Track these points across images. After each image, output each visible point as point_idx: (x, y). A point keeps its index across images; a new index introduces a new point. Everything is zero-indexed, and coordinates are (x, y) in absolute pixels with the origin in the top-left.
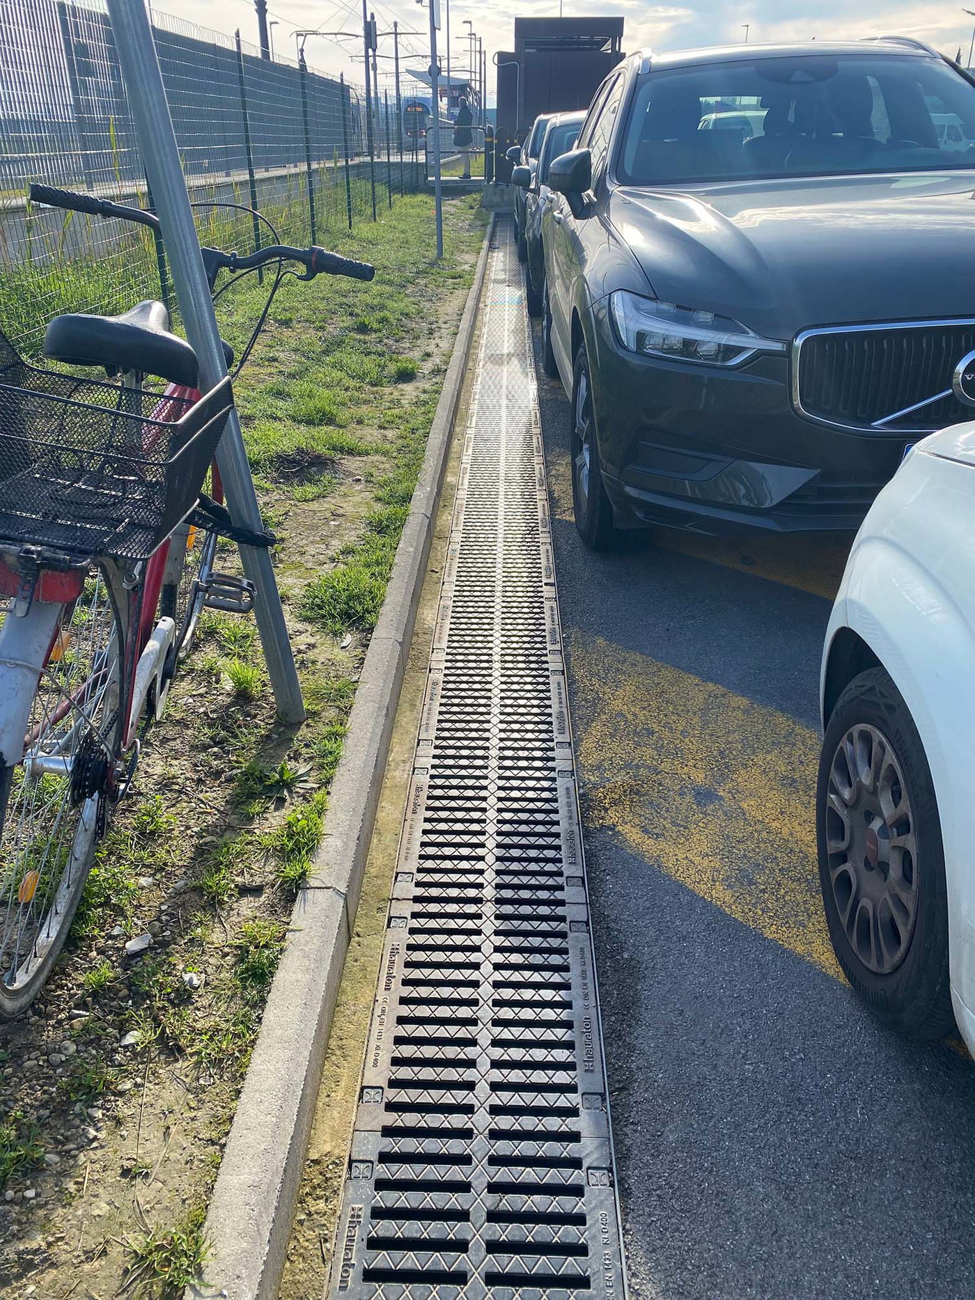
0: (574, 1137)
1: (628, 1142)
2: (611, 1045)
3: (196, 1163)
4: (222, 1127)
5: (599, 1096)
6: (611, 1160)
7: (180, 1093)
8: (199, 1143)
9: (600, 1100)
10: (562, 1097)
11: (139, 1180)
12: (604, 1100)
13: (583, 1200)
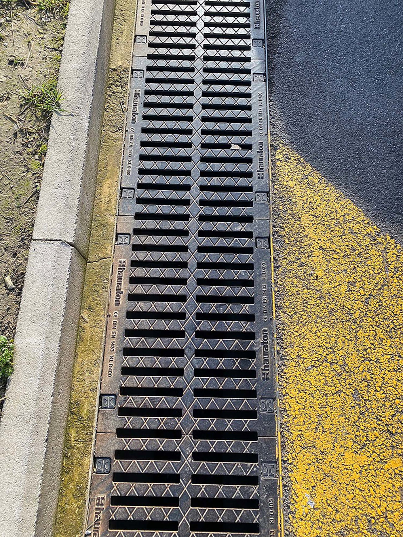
0: (248, 60)
1: (275, 62)
2: (270, 15)
3: (48, 59)
4: (59, 43)
5: (262, 41)
6: (266, 70)
7: (33, 26)
8: (48, 50)
9: (262, 42)
10: (242, 40)
11: (19, 66)
12: (264, 43)
13: (250, 87)
